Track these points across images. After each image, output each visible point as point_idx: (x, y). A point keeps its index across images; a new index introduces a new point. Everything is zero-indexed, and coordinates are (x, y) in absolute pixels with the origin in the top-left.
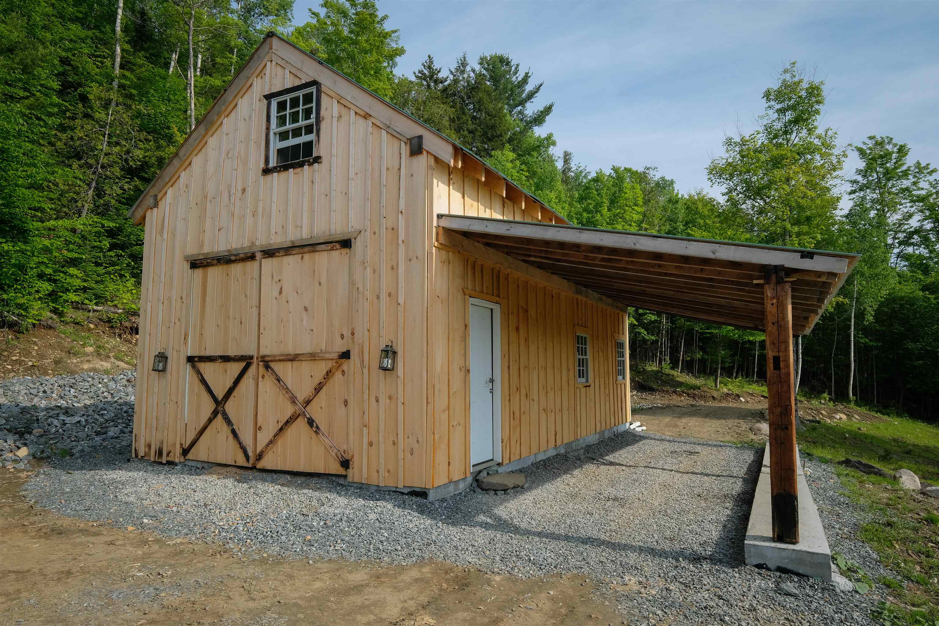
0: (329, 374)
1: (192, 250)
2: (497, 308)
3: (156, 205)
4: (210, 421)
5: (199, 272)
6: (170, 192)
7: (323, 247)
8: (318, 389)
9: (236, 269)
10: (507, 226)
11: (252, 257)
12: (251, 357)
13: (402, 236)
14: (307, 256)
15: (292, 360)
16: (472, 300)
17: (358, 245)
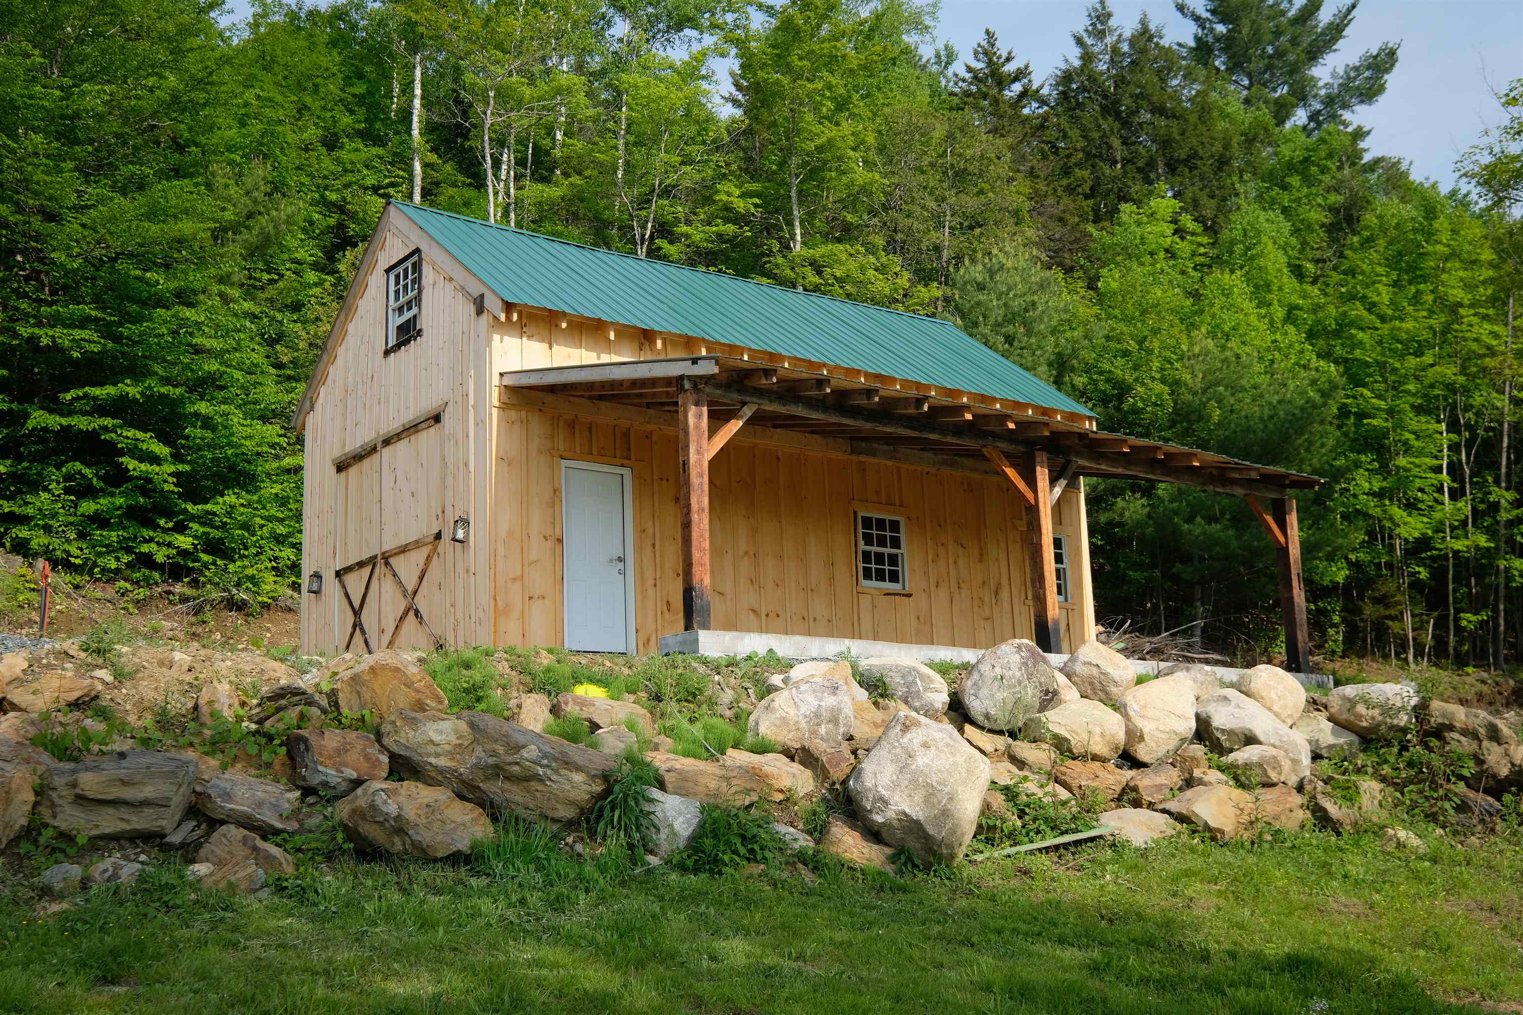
0: (429, 559)
1: (337, 452)
2: (626, 472)
3: (312, 408)
4: (352, 636)
5: (343, 474)
6: (323, 390)
7: (423, 425)
8: (421, 578)
9: (366, 462)
10: (539, 375)
11: (374, 449)
12: (376, 557)
13: (471, 401)
14: (413, 438)
15: (403, 552)
16: (564, 463)
17: (446, 418)
